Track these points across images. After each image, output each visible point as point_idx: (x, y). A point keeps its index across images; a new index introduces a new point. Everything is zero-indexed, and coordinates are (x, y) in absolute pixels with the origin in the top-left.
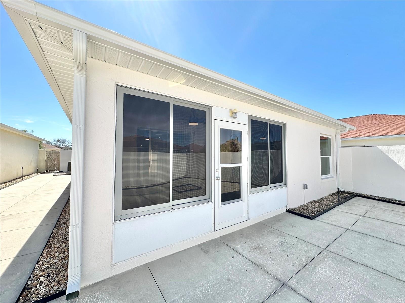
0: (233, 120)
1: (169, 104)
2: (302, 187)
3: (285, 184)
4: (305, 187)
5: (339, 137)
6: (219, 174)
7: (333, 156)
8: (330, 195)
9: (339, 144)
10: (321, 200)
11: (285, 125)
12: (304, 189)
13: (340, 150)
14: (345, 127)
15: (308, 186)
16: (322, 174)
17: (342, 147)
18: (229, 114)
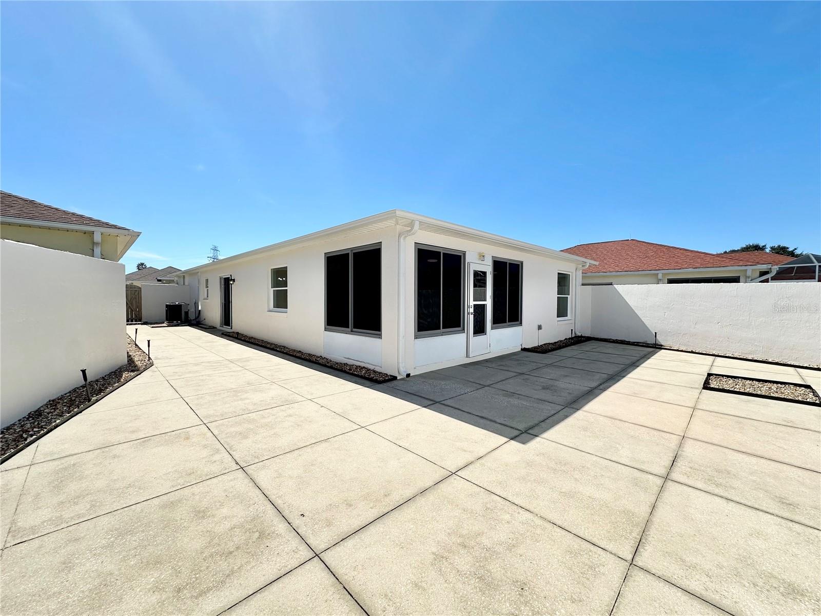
0: (482, 262)
1: (440, 252)
2: (537, 327)
3: (521, 323)
4: (540, 327)
5: (580, 274)
6: (472, 310)
7: (572, 295)
8: (566, 339)
9: (580, 281)
10: (555, 343)
11: (522, 263)
12: (539, 329)
13: (580, 289)
14: (586, 263)
15: (543, 327)
16: (558, 316)
17: (582, 285)
18: (477, 257)
